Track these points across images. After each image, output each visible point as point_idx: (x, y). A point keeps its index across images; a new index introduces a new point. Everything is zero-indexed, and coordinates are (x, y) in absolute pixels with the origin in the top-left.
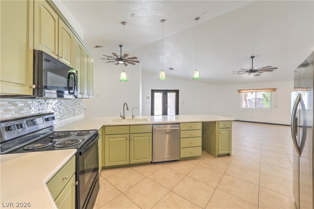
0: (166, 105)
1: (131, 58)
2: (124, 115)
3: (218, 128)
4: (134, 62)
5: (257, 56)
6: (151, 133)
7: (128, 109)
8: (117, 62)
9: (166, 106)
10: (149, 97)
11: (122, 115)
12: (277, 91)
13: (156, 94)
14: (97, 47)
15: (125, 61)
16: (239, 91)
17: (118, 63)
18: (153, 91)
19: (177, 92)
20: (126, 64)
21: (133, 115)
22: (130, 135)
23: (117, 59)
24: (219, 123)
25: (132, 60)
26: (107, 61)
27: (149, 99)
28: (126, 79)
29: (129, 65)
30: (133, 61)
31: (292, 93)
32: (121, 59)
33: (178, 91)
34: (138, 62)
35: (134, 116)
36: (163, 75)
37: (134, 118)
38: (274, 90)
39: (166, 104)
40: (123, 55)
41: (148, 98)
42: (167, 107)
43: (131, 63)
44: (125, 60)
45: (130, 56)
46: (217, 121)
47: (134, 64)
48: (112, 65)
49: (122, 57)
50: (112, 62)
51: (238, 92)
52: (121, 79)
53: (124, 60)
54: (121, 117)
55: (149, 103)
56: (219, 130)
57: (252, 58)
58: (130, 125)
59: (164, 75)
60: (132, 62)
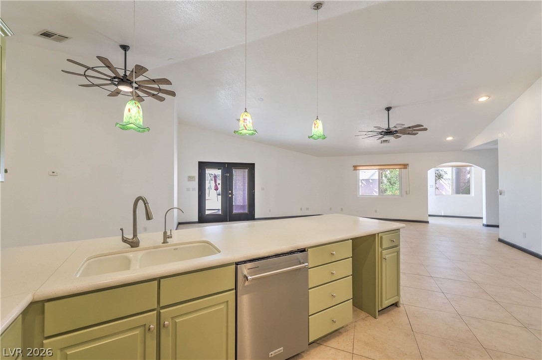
0: (230, 194)
1: (153, 80)
2: (135, 235)
3: (380, 249)
4: (160, 94)
5: (395, 107)
6: (232, 290)
7: (149, 217)
8: (113, 88)
9: (230, 196)
10: (193, 177)
11: (130, 236)
12: (410, 168)
13: (209, 172)
14: (47, 35)
15: (136, 88)
16: (355, 168)
17: (118, 93)
18: (203, 166)
19: (251, 167)
20: (139, 96)
21: (165, 233)
22: (159, 314)
23: (115, 78)
24: (381, 237)
25: (156, 86)
26: (84, 81)
27: (194, 180)
28: (141, 123)
29: (148, 99)
30: (160, 90)
31: (428, 171)
32: (125, 80)
33: (253, 165)
34: (173, 94)
35: (169, 233)
36: (248, 122)
37: (168, 240)
38: (405, 166)
39: (230, 192)
40: (131, 67)
41: (191, 178)
42: (232, 197)
43: (154, 95)
44: (137, 86)
45: (151, 75)
46: (378, 234)
47: (162, 99)
48: (99, 96)
49: (128, 73)
50: (98, 85)
51: (353, 168)
52: (125, 120)
53: (135, 85)
54: (125, 240)
55: (194, 190)
56: (381, 252)
57: (388, 111)
58: (159, 279)
59: (251, 121)
60: (155, 93)
